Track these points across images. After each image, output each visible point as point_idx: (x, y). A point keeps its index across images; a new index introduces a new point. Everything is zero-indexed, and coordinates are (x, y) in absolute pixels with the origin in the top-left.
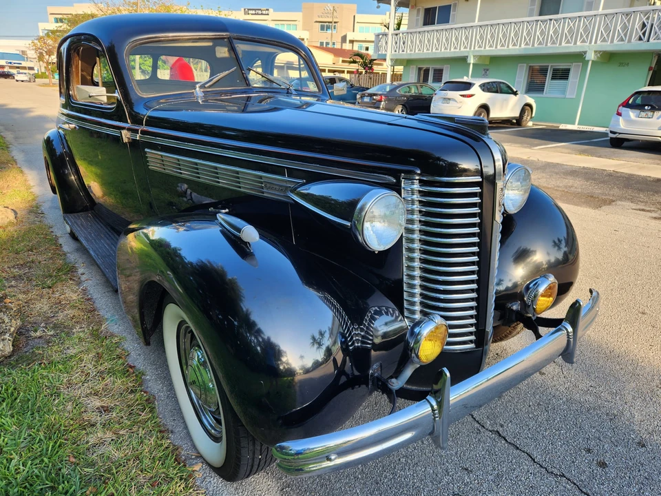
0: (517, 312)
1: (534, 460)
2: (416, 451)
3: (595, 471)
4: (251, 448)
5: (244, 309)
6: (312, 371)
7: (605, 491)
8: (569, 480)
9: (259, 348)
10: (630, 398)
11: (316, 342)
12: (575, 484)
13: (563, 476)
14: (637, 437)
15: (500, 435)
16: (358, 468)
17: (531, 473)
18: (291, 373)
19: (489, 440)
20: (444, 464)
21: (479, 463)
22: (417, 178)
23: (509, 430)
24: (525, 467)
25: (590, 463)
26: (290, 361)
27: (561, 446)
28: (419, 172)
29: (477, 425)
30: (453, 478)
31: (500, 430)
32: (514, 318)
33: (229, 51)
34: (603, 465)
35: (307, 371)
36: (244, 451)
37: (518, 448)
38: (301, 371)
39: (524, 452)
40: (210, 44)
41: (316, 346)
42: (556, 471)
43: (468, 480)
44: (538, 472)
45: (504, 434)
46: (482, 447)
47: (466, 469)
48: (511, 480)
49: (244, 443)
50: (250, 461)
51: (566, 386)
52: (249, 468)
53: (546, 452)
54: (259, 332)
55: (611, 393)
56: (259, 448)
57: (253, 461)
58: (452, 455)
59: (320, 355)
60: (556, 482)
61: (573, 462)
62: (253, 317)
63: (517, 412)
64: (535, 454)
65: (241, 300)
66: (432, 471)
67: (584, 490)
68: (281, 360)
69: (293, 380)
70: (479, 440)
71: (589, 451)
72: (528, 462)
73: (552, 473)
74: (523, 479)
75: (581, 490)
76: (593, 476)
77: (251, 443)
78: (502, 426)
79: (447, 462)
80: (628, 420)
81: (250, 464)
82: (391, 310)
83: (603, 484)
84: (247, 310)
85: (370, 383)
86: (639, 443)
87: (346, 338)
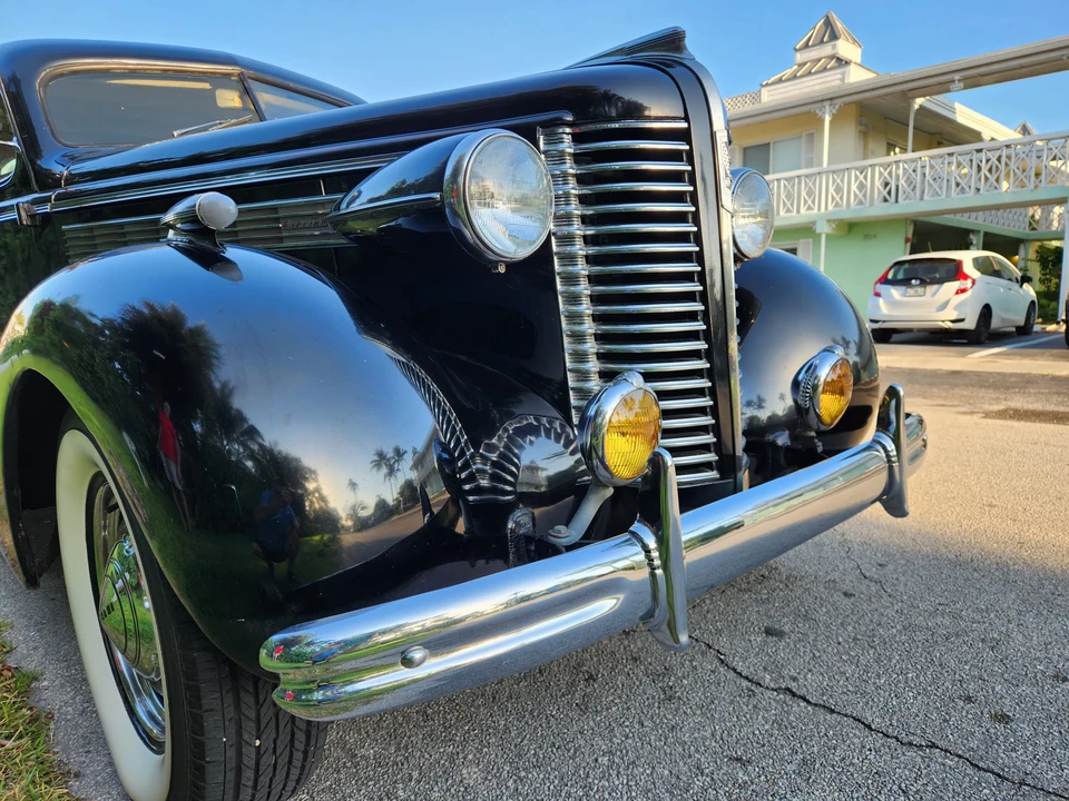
0: (787, 449)
1: (869, 727)
2: (630, 741)
3: (992, 731)
4: (231, 712)
5: (217, 385)
6: (373, 525)
7: (1024, 761)
8: (946, 751)
9: (249, 464)
10: (1013, 614)
11: (386, 462)
12: (960, 757)
13: (934, 746)
14: (1047, 668)
15: (794, 694)
16: (507, 787)
17: (870, 750)
18: (328, 521)
19: (774, 704)
20: (690, 756)
21: (763, 745)
22: (568, 130)
23: (810, 684)
24: (856, 741)
25: (978, 719)
26: (325, 492)
27: (915, 698)
28: (569, 118)
29: (745, 683)
30: (712, 779)
31: (793, 686)
32: (783, 461)
33: (241, 97)
34: (1003, 718)
35: (362, 524)
36: (210, 722)
37: (832, 711)
38: (349, 523)
39: (846, 715)
40: (207, 86)
41: (384, 470)
42: (917, 740)
43: (746, 778)
44: (883, 745)
45: (803, 692)
46: (763, 717)
47: (739, 759)
48: (833, 766)
49: (210, 699)
50: (231, 753)
51: (896, 607)
52: (231, 776)
53: (887, 711)
54: (252, 432)
55: (979, 610)
56: (252, 714)
57: (239, 754)
58: (704, 738)
59: (391, 494)
60: (922, 758)
61: (945, 721)
62: (238, 403)
63: (818, 654)
64: (868, 717)
65: (210, 366)
66: (667, 772)
67: (981, 764)
68: (303, 487)
69: (334, 540)
70: (755, 707)
71: (969, 699)
72: (859, 731)
73: (910, 744)
74: (856, 761)
75: (977, 766)
76: (990, 740)
77: (229, 699)
78: (795, 679)
79: (697, 751)
80: (1024, 646)
81: (232, 764)
82: (544, 420)
83: (1014, 750)
84: (224, 385)
85: (512, 550)
86: (1056, 677)
87: (453, 461)
